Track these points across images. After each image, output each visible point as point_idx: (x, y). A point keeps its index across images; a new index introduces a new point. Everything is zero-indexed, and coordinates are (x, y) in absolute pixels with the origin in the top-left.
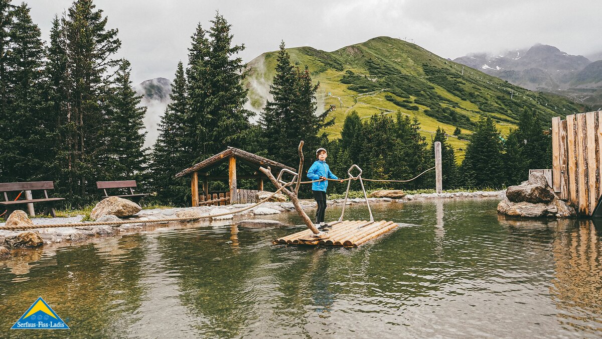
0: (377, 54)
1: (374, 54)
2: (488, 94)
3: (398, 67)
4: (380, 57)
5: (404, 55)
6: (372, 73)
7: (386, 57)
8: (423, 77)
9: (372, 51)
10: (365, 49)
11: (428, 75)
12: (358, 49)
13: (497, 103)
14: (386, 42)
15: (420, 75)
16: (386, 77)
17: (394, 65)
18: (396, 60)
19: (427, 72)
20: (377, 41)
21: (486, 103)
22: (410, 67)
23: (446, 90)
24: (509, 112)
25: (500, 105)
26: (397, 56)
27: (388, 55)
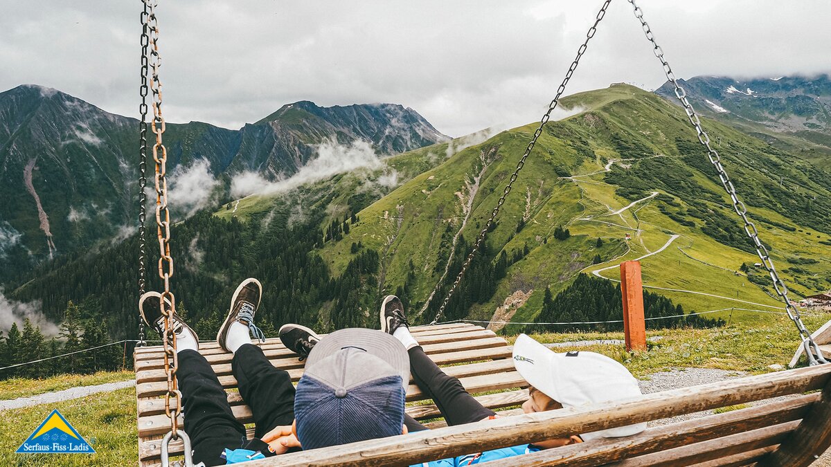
0: (621, 123)
1: (619, 125)
2: (753, 180)
3: (649, 144)
4: (626, 128)
5: (654, 126)
6: (623, 156)
7: (631, 127)
8: (677, 156)
9: (614, 119)
10: (606, 115)
11: (683, 154)
12: (599, 118)
13: (764, 193)
14: (630, 108)
15: (674, 154)
16: (640, 160)
17: (643, 140)
18: (644, 133)
19: (682, 149)
20: (620, 106)
21: (752, 194)
22: (662, 143)
23: (706, 177)
24: (779, 205)
25: (767, 196)
26: (646, 127)
27: (634, 125)
